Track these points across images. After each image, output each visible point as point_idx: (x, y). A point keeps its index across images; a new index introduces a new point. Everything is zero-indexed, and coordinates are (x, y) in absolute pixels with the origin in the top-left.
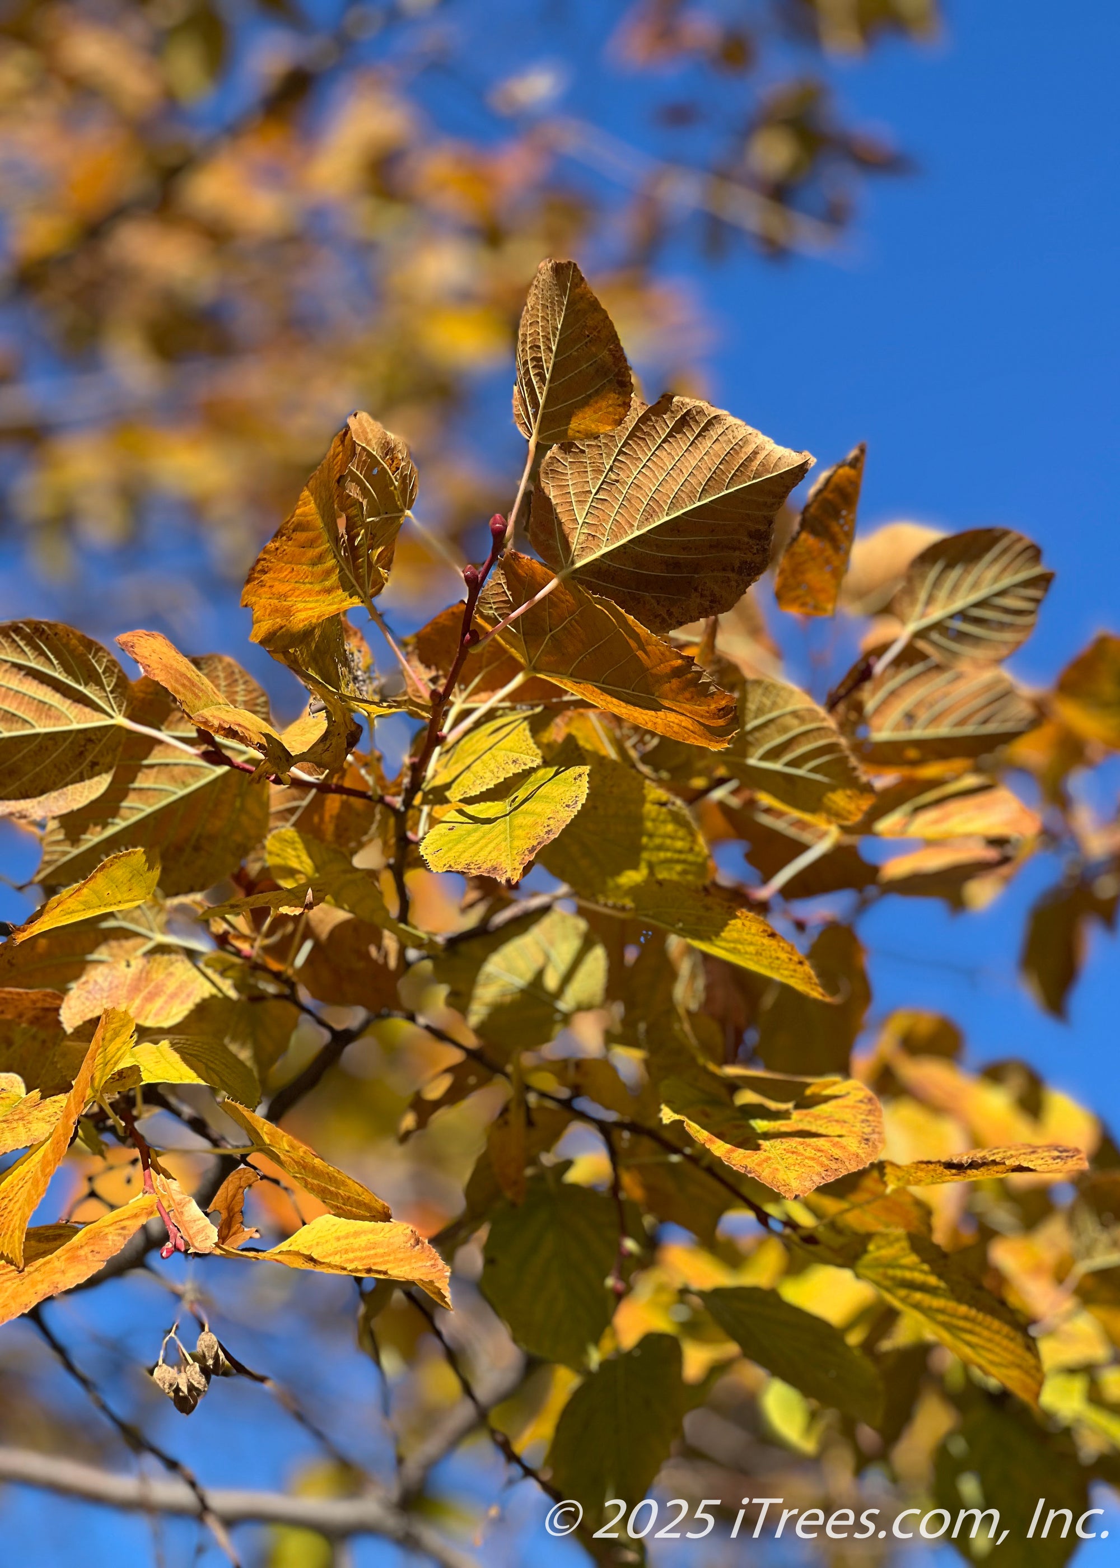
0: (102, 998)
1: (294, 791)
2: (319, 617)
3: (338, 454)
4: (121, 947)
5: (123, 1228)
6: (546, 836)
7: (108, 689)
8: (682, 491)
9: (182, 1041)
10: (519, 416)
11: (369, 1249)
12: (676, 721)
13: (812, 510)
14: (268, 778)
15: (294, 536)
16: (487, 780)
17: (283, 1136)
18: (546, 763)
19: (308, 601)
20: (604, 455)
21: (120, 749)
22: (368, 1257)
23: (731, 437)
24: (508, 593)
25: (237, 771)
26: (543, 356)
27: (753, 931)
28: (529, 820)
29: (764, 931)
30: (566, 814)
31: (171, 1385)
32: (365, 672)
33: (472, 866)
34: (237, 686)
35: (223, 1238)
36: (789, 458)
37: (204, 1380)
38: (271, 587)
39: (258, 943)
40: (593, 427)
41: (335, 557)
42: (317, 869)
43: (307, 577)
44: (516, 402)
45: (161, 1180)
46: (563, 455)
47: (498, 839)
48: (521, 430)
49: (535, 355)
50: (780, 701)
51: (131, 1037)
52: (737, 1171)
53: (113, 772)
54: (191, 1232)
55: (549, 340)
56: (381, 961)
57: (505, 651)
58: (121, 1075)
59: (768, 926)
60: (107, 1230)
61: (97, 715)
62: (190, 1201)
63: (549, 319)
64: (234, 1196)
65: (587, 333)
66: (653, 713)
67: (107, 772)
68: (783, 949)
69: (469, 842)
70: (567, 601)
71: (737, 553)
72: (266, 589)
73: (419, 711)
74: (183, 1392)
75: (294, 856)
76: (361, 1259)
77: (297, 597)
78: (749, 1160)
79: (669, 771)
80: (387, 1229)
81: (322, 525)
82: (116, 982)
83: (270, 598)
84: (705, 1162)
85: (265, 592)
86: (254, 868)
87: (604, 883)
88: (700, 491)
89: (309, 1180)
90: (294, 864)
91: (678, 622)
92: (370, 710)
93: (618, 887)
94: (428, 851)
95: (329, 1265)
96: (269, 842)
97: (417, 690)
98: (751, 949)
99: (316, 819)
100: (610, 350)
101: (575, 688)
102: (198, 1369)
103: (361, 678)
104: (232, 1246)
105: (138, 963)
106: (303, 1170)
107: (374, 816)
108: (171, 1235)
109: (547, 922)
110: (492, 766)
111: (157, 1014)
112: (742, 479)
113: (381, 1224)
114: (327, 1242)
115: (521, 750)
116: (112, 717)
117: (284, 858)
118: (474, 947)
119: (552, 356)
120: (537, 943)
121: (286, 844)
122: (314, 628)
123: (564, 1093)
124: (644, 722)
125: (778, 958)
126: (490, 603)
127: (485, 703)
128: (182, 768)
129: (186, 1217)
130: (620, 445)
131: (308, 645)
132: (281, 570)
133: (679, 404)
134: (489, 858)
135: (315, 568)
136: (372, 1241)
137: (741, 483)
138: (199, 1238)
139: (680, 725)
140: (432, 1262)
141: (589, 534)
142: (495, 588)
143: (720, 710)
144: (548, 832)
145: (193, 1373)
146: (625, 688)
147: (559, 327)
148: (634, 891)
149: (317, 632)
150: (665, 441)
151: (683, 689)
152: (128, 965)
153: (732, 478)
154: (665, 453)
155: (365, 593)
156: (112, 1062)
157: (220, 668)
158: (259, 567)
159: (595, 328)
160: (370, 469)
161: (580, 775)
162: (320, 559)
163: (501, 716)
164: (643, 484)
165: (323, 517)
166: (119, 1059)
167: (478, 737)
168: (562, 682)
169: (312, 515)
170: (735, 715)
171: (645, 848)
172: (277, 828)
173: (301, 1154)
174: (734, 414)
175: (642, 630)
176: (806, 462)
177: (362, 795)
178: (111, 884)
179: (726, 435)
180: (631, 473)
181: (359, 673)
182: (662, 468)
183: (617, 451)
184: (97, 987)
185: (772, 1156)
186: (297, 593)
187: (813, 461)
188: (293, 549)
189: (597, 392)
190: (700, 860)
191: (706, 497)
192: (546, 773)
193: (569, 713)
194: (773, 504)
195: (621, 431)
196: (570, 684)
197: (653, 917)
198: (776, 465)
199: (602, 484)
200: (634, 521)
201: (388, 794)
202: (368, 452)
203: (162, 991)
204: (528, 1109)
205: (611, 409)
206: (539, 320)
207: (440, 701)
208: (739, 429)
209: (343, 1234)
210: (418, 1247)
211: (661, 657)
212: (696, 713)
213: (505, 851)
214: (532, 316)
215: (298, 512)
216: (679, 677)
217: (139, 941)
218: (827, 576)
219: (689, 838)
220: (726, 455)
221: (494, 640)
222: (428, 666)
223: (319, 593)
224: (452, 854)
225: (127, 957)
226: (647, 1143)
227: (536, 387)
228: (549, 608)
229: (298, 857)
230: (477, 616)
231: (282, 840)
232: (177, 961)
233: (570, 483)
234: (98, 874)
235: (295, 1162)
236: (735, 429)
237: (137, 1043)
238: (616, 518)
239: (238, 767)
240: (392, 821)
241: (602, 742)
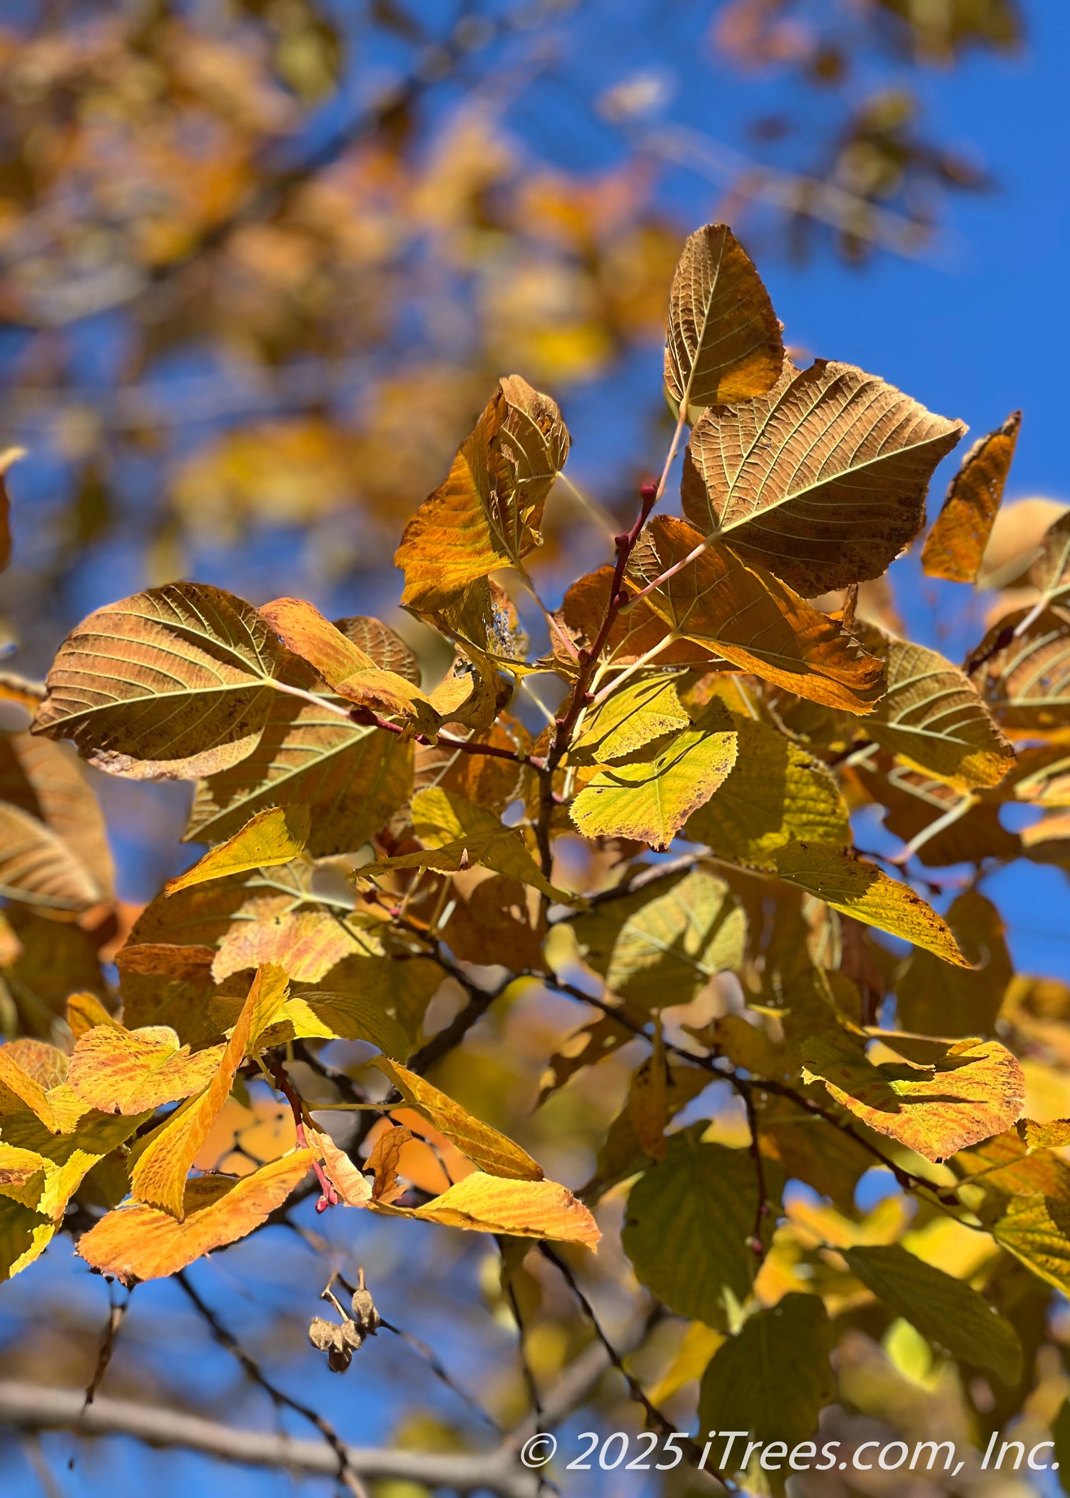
0: (252, 954)
1: (439, 752)
2: (468, 579)
3: (492, 417)
4: (267, 905)
5: (283, 1182)
6: (697, 801)
7: (257, 650)
8: (834, 457)
9: (333, 998)
10: (670, 378)
11: (523, 1208)
12: (823, 685)
13: (964, 477)
14: (416, 738)
15: (447, 499)
16: (634, 742)
17: (437, 1094)
18: (693, 726)
19: (459, 563)
20: (756, 419)
21: (269, 709)
22: (523, 1215)
23: (884, 404)
24: (657, 556)
25: (384, 731)
26: (695, 319)
27: (896, 896)
28: (678, 783)
29: (907, 896)
30: (716, 778)
31: (326, 1343)
32: (512, 634)
33: (624, 831)
34: (383, 647)
35: (377, 1193)
36: (941, 425)
37: (359, 1338)
38: (423, 549)
39: (404, 903)
40: (744, 391)
41: (487, 519)
42: (464, 827)
43: (459, 540)
44: (667, 364)
45: (313, 1134)
46: (715, 419)
47: (648, 803)
48: (672, 391)
49: (687, 318)
50: (922, 667)
51: (285, 992)
52: (878, 1133)
53: (260, 733)
54: (344, 1186)
55: (701, 303)
56: (523, 921)
57: (652, 613)
58: (274, 1029)
59: (912, 891)
60: (268, 1183)
61: (247, 676)
62: (342, 1156)
63: (702, 282)
64: (388, 1154)
65: (739, 297)
66: (798, 676)
67: (255, 732)
68: (925, 914)
69: (619, 805)
70: (716, 564)
71: (887, 520)
72: (418, 551)
73: (568, 672)
74: (338, 1349)
75: (440, 816)
76: (515, 1218)
77: (448, 558)
78: (891, 1121)
79: (808, 734)
80: (539, 1189)
81: (475, 488)
82: (266, 939)
83: (422, 560)
84: (843, 1123)
85: (417, 554)
86: (397, 828)
87: (747, 846)
88: (852, 457)
89: (460, 1137)
90: (440, 822)
91: (826, 586)
92: (517, 671)
93: (761, 850)
94: (577, 815)
95: (486, 1224)
96: (414, 802)
97: (566, 651)
98: (893, 914)
99: (460, 779)
100: (762, 315)
101: (722, 650)
102: (353, 1327)
103: (507, 639)
104: (386, 1201)
105: (287, 920)
106: (454, 1129)
107: (518, 776)
108: (325, 1189)
109: (687, 883)
110: (639, 728)
111: (305, 971)
112: (893, 447)
113: (533, 1183)
114: (480, 1199)
115: (667, 712)
116: (261, 678)
117: (430, 818)
118: (615, 907)
119: (704, 320)
120: (678, 904)
121: (432, 803)
122: (463, 589)
123: (703, 1052)
124: (790, 686)
125: (919, 924)
126: (638, 565)
127: (631, 665)
128: (328, 728)
129: (339, 1172)
130: (772, 410)
131: (458, 606)
132: (433, 533)
133: (833, 370)
134: (641, 822)
135: (467, 531)
136: (526, 1200)
137: (892, 450)
138: (352, 1193)
139: (826, 690)
140: (587, 1223)
141: (740, 498)
142: (644, 550)
143: (866, 675)
144: (699, 796)
145: (348, 1331)
146: (773, 652)
147: (712, 290)
148: (777, 854)
149: (466, 594)
150: (817, 406)
151: (828, 655)
152: (278, 923)
153: (884, 445)
154: (817, 418)
155: (514, 554)
156: (266, 1016)
157: (366, 629)
158: (412, 530)
159: (748, 292)
160: (522, 430)
161: (729, 738)
162: (472, 521)
163: (646, 678)
164: (795, 449)
165: (476, 479)
166: (273, 1013)
167: (624, 698)
168: (709, 645)
169: (466, 478)
170: (878, 679)
171: (788, 810)
172: (423, 788)
173: (454, 1112)
174: (888, 381)
175: (793, 594)
176: (958, 431)
177: (509, 755)
178: (261, 839)
179: (879, 401)
180: (782, 438)
181: (506, 634)
182: (814, 434)
183: (769, 415)
184: (248, 943)
185: (913, 1117)
186: (449, 554)
187: (966, 429)
188: (446, 512)
189: (748, 356)
190: (842, 822)
191: (858, 464)
192: (692, 737)
193: (712, 675)
194: (925, 471)
195: (773, 396)
196: (717, 646)
197: (795, 880)
198: (928, 433)
199: (753, 448)
200: (785, 486)
201: (533, 755)
202: (520, 413)
203: (311, 947)
204: (668, 1068)
205: (762, 373)
206: (692, 283)
207: (588, 662)
208: (893, 395)
209: (496, 1191)
210: (571, 1207)
211: (809, 621)
212: (843, 677)
213: (656, 815)
214: (684, 279)
215: (452, 475)
216: (827, 641)
217: (286, 898)
218: (973, 543)
219: (832, 801)
220: (878, 422)
221: (643, 603)
222: (574, 629)
223: (470, 554)
224: (602, 818)
225: (276, 914)
226: (786, 1102)
227: (687, 350)
228: (698, 570)
229: (444, 816)
230: (625, 577)
231: (429, 800)
232: (325, 918)
233: (722, 446)
234: (249, 830)
235: (447, 1119)
236: (888, 396)
237: (289, 998)
238: (767, 482)
239: (386, 727)
240: (537, 781)
241: (745, 705)
